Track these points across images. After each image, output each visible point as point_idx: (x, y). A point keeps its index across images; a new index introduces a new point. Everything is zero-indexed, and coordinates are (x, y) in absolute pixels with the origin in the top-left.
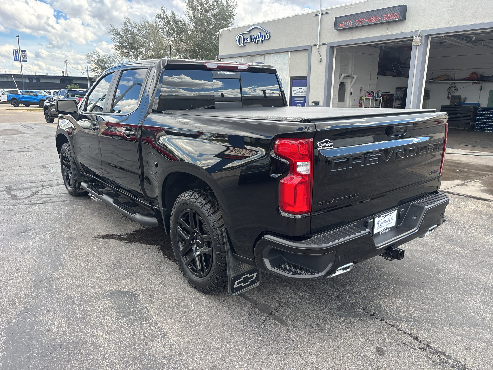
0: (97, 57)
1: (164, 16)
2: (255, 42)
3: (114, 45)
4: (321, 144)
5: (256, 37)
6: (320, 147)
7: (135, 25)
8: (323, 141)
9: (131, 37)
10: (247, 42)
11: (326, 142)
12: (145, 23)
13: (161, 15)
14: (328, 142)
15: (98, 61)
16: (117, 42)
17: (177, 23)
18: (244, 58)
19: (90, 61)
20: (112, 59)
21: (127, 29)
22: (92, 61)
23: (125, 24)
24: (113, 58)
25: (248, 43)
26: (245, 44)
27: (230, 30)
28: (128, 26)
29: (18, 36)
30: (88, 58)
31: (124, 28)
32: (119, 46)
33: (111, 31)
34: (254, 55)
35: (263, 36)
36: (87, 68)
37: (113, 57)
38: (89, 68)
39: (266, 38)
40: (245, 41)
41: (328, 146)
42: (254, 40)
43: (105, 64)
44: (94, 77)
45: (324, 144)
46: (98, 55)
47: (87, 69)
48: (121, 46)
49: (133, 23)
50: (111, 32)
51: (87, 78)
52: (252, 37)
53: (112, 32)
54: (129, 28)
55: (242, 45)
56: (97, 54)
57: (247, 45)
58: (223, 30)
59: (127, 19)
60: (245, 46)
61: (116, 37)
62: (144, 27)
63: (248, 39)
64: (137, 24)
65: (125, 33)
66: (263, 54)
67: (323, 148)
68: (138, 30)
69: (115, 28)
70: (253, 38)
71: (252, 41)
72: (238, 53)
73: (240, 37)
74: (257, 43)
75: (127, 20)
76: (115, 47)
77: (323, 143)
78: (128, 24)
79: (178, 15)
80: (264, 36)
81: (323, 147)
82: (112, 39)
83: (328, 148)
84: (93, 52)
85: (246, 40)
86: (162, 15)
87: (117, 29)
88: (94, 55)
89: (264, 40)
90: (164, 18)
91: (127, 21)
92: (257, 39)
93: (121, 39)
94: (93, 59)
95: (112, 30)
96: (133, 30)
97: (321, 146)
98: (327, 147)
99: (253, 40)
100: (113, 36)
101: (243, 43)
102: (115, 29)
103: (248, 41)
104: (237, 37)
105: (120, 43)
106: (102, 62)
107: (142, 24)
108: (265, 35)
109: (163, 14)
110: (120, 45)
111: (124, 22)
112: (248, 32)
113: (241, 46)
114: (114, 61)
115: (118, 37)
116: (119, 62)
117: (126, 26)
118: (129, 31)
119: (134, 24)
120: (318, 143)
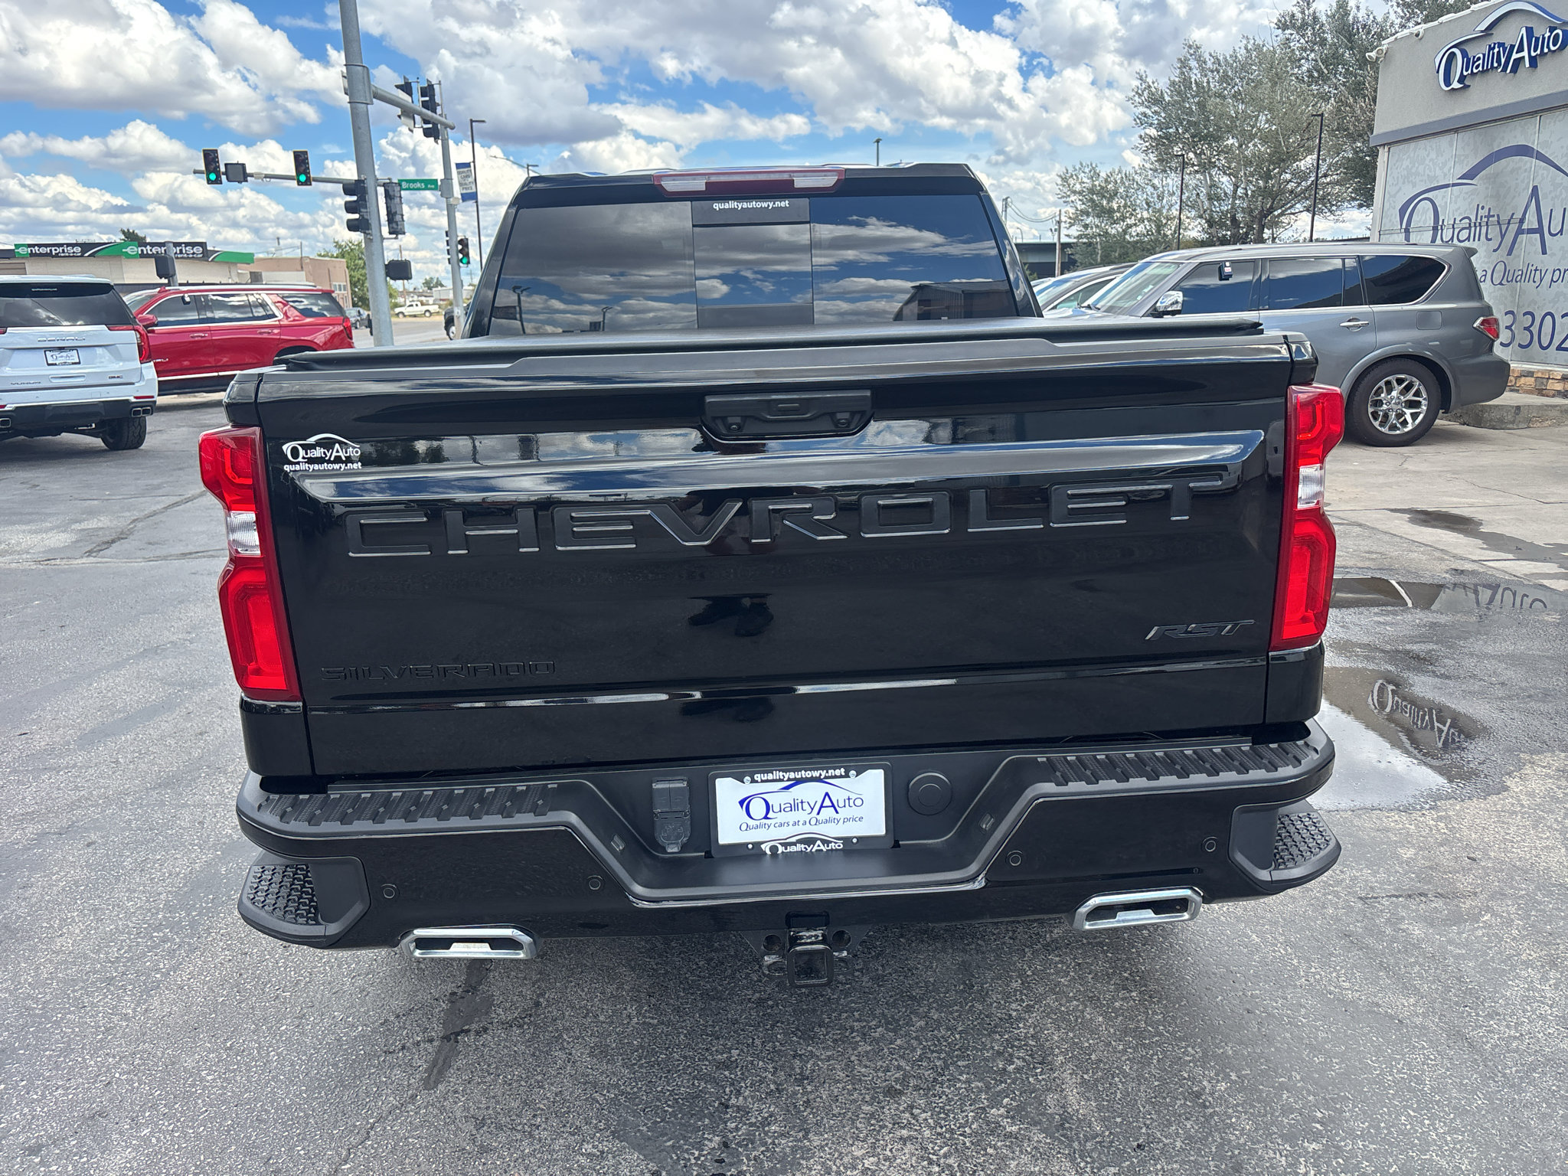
0: (1088, 181)
1: (1303, 19)
2: (1504, 69)
3: (1141, 137)
4: (302, 452)
5: (1512, 47)
6: (298, 463)
7: (1214, 63)
8: (312, 440)
9: (1198, 103)
10: (1475, 71)
11: (328, 444)
12: (1248, 51)
13: (1293, 15)
14: (337, 446)
15: (1092, 191)
16: (1151, 125)
17: (1350, 35)
18: (1461, 135)
19: (1068, 193)
20: (1133, 180)
21: (1186, 82)
22: (1075, 192)
23: (1184, 63)
24: (1136, 177)
25: (1477, 78)
26: (1467, 82)
27: (1417, 35)
28: (1190, 69)
29: (878, 141)
30: (1064, 186)
31: (1177, 79)
32: (1155, 139)
33: (1137, 93)
34: (1500, 120)
35: (1537, 39)
36: (1060, 215)
37: (1136, 173)
38: (1063, 214)
39: (1548, 47)
40: (1467, 71)
41: (338, 460)
42: (1503, 60)
43: (1110, 199)
44: (1075, 240)
45: (318, 452)
46: (1095, 172)
47: (1058, 219)
48: (1163, 138)
49: (1207, 56)
50: (1136, 98)
51: (1055, 244)
52: (1496, 50)
53: (1140, 95)
54: (1195, 75)
55: (1456, 85)
56: (1090, 171)
57: (1475, 84)
58: (1396, 39)
59: (1190, 47)
60: (1466, 87)
61: (1148, 111)
62: (1244, 67)
63: (1481, 62)
64: (1221, 58)
65: (1179, 93)
66: (1536, 112)
67: (311, 467)
68: (1225, 79)
69: (1151, 84)
70: (1499, 52)
71: (1495, 65)
72: (1441, 118)
73: (1453, 54)
74: (1514, 70)
75: (1192, 51)
76: (1142, 142)
77: (306, 447)
78: (1193, 63)
79: (1358, 7)
80: (1544, 38)
81: (311, 461)
82: (1135, 120)
83: (337, 466)
84: (1081, 164)
85: (1474, 63)
86: (1299, 16)
87: (1156, 85)
88: (1083, 174)
89: (1542, 54)
90: (1304, 25)
91: (1191, 55)
92: (1515, 56)
93: (1163, 115)
94: (1078, 187)
95: (1140, 91)
96: (1208, 82)
97: (300, 459)
98: (329, 461)
99: (1499, 61)
100: (1142, 109)
101: (1462, 79)
102: (1149, 87)
103: (1480, 68)
104: (1439, 59)
105: (1159, 128)
106: (1102, 192)
107: (1236, 57)
108: (1548, 34)
109: (1303, 13)
110: (1159, 133)
111: (1180, 60)
112: (1482, 32)
113: (1453, 89)
114: (1140, 187)
115: (1157, 108)
116: (1152, 190)
117: (1184, 70)
118: (1193, 85)
119: (1212, 60)
120: (287, 448)
